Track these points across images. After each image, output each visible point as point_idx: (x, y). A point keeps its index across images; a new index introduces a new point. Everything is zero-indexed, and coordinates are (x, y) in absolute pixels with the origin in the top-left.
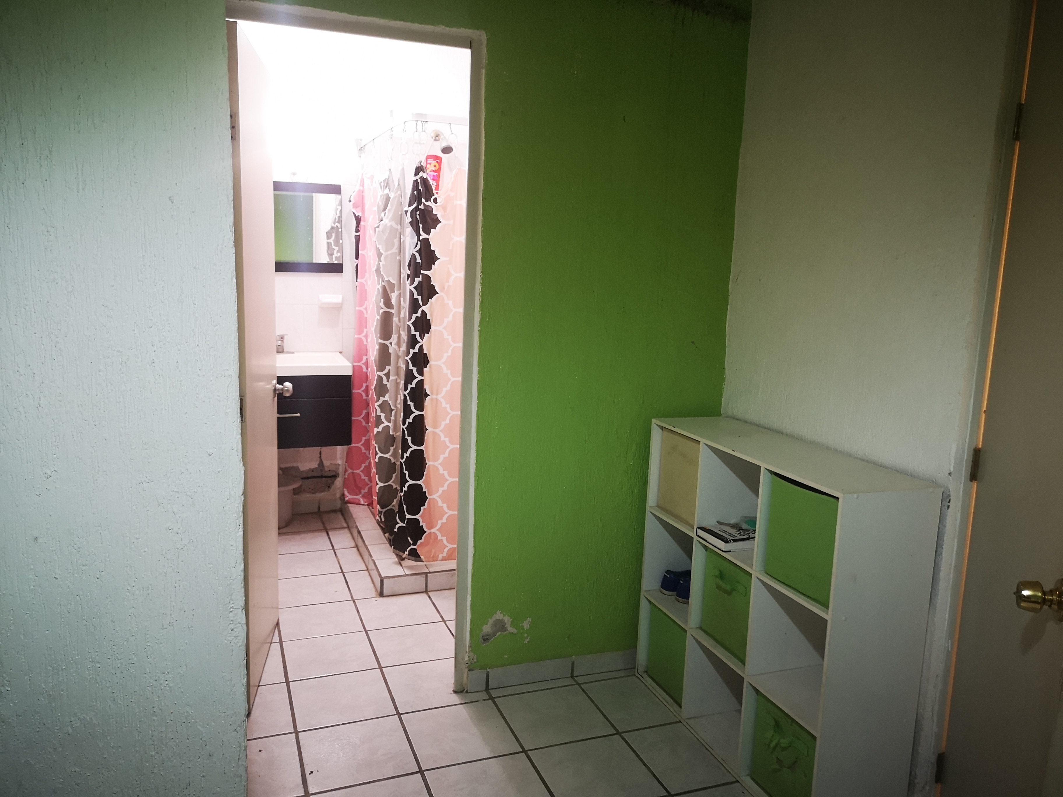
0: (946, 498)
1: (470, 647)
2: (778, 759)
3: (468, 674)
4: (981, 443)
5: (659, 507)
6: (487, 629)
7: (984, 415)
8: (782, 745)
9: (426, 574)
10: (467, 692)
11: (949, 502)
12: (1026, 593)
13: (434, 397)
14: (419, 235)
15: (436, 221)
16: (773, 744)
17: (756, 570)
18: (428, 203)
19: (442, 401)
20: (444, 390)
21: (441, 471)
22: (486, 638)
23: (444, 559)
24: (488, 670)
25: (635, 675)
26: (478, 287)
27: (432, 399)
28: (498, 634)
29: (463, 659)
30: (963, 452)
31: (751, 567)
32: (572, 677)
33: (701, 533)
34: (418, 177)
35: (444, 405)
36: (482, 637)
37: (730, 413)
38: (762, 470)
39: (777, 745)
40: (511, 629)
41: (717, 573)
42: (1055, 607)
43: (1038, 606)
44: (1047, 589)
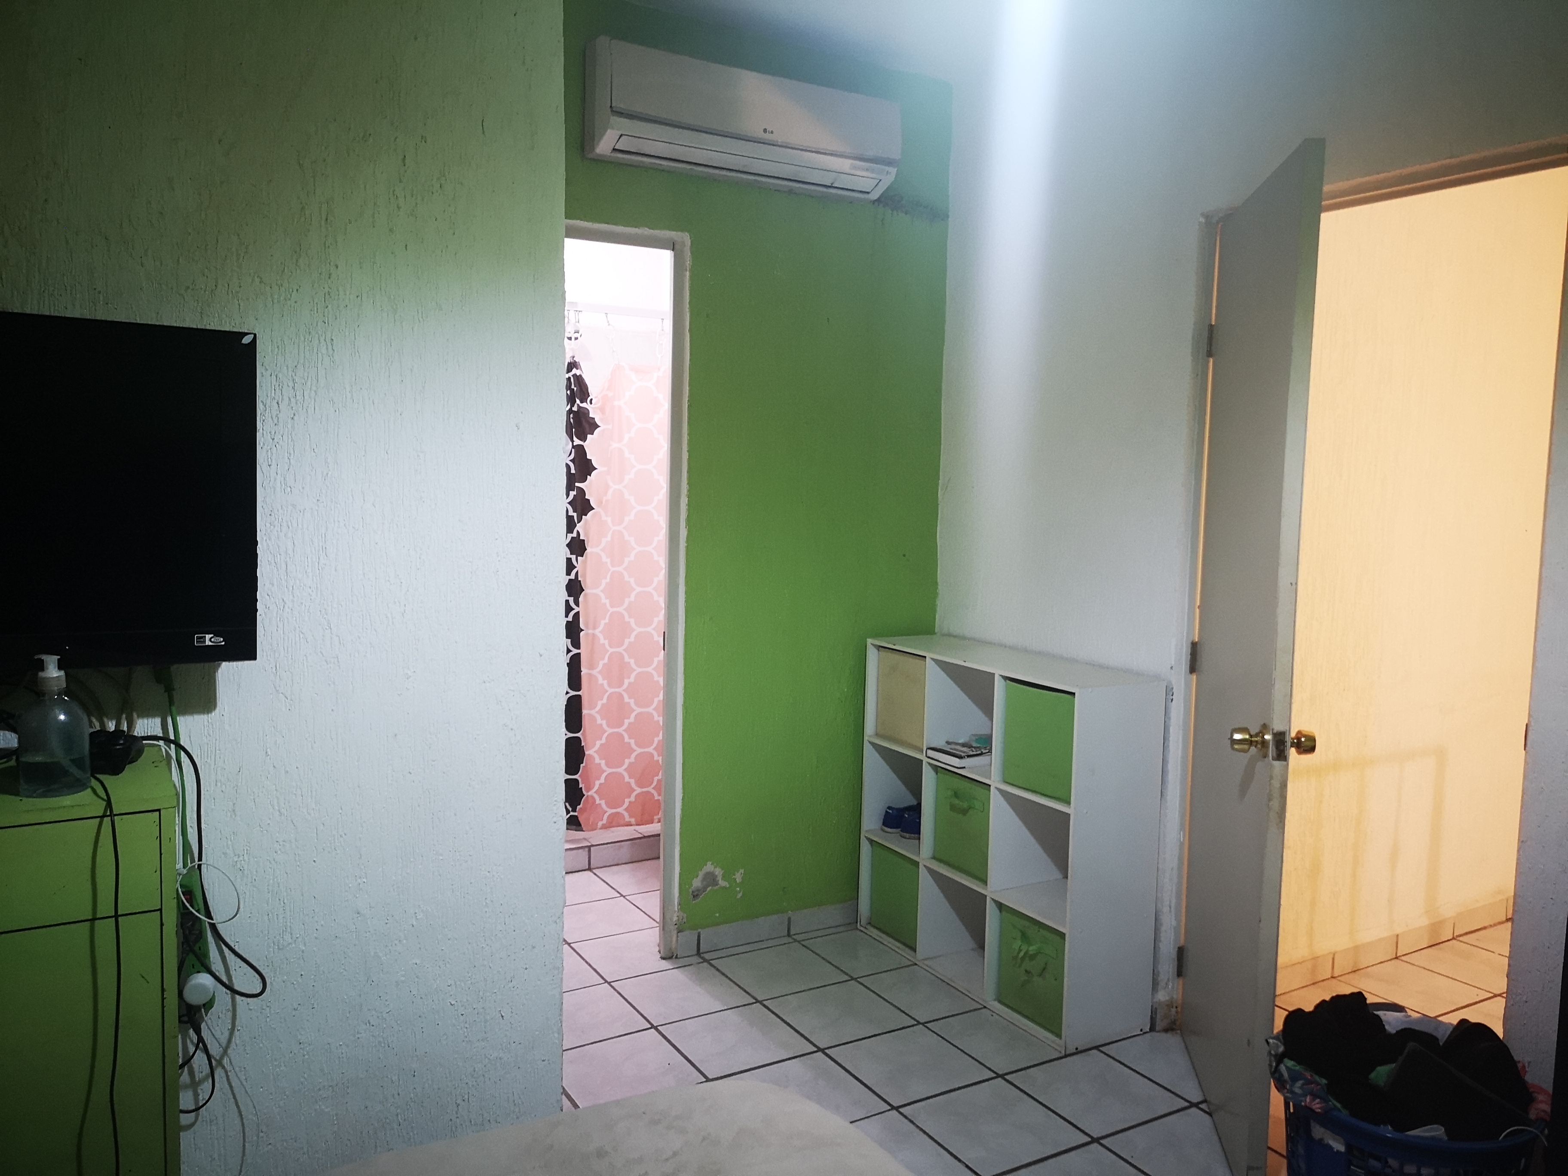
0: (1169, 691)
1: (679, 904)
2: (1026, 971)
3: (678, 937)
4: (1197, 636)
5: (877, 735)
6: (697, 883)
7: (1198, 610)
8: (1031, 953)
9: (589, 847)
10: (676, 957)
11: (1172, 695)
12: (1237, 736)
13: (590, 631)
14: (573, 441)
15: (594, 426)
16: (1022, 954)
17: (995, 781)
18: (584, 405)
19: (601, 636)
20: (603, 622)
21: (599, 721)
22: (695, 894)
23: (604, 827)
24: (699, 930)
25: (857, 929)
26: (684, 501)
27: (587, 634)
28: (708, 889)
29: (671, 919)
30: (1182, 645)
31: (990, 779)
32: (789, 935)
33: (931, 753)
34: (570, 374)
35: (602, 641)
36: (691, 893)
37: (945, 631)
38: (997, 677)
39: (1026, 953)
40: (722, 883)
41: (950, 793)
42: (1259, 746)
43: (1246, 747)
44: (1253, 733)
